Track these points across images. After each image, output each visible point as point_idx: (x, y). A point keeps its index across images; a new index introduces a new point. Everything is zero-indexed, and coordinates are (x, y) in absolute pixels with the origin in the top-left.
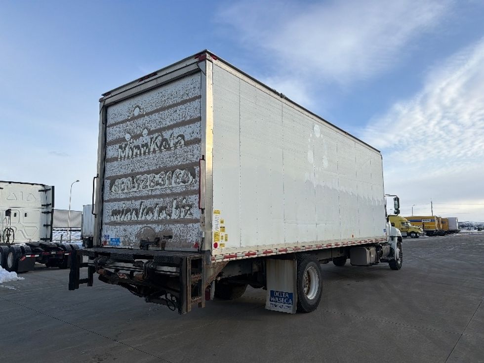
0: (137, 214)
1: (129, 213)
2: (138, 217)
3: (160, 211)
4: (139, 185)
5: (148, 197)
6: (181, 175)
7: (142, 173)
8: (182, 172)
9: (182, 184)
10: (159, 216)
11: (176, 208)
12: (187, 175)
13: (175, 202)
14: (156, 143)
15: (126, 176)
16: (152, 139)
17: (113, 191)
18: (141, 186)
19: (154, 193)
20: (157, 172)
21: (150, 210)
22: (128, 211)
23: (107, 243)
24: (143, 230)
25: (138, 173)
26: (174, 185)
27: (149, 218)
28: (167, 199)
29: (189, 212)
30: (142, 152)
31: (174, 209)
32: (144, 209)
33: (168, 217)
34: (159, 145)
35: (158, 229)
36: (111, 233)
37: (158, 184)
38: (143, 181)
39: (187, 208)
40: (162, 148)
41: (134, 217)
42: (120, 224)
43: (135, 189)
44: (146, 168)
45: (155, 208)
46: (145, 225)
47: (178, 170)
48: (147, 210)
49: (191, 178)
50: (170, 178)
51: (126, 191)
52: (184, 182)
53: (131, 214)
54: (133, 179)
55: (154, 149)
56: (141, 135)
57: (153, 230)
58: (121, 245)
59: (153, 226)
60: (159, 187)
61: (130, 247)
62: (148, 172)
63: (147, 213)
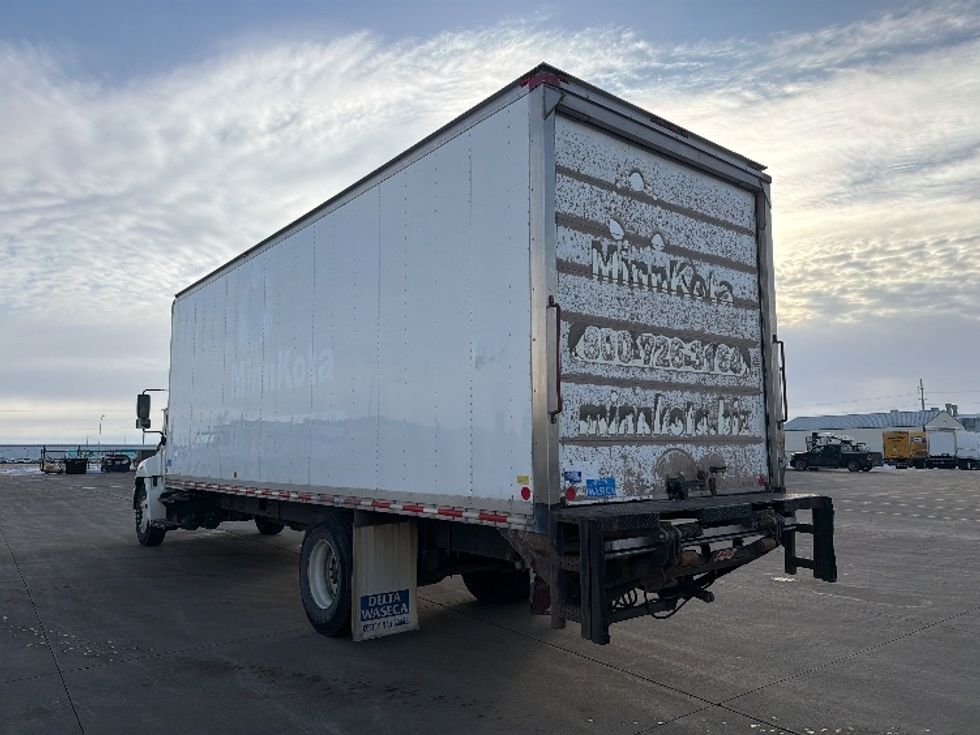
0: (649, 421)
1: (630, 418)
2: (652, 427)
3: (698, 418)
4: (648, 354)
5: (670, 386)
6: (729, 356)
7: (657, 331)
8: (731, 351)
9: (730, 373)
10: (696, 428)
11: (726, 415)
12: (739, 360)
13: (721, 403)
14: (683, 277)
15: (617, 325)
16: (673, 264)
17: (581, 354)
18: (654, 359)
19: (683, 381)
20: (687, 337)
21: (676, 415)
22: (625, 411)
23: (579, 493)
24: (667, 457)
25: (645, 328)
26: (717, 370)
27: (677, 430)
28: (709, 398)
29: (744, 425)
30: (654, 284)
31: (721, 419)
32: (665, 409)
33: (713, 432)
34: (688, 283)
35: (698, 453)
36: (586, 466)
37: (689, 363)
38: (658, 348)
39: (742, 417)
40: (695, 292)
41: (643, 427)
42: (609, 441)
43: (640, 363)
44: (663, 323)
45: (688, 410)
46: (671, 446)
47: (723, 346)
48: (671, 413)
49: (744, 366)
50: (710, 357)
51: (616, 361)
52: (734, 371)
53: (635, 420)
54: (635, 339)
55: (679, 287)
56: (647, 242)
57: (689, 456)
58: (620, 495)
59: (688, 448)
60: (690, 368)
61: (645, 497)
62: (671, 333)
63: (672, 421)
